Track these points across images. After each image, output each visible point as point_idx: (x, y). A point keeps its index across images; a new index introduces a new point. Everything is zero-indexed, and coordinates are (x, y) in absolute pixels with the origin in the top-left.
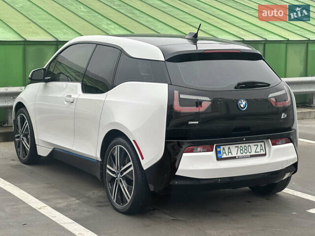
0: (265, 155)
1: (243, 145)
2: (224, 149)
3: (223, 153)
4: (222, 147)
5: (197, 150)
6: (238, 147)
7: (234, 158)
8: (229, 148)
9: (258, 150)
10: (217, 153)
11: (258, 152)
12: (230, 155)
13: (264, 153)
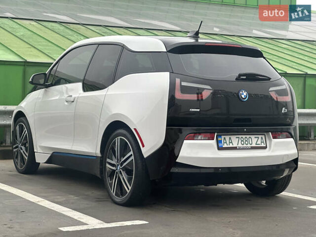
0: (265, 148)
1: (244, 136)
2: (225, 138)
3: (224, 143)
4: (223, 137)
5: (198, 137)
6: (239, 138)
7: (235, 148)
8: (230, 138)
9: (259, 142)
10: (218, 142)
11: (259, 144)
12: (231, 145)
13: (265, 146)
